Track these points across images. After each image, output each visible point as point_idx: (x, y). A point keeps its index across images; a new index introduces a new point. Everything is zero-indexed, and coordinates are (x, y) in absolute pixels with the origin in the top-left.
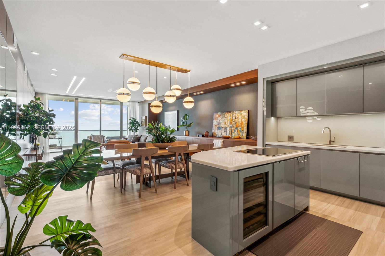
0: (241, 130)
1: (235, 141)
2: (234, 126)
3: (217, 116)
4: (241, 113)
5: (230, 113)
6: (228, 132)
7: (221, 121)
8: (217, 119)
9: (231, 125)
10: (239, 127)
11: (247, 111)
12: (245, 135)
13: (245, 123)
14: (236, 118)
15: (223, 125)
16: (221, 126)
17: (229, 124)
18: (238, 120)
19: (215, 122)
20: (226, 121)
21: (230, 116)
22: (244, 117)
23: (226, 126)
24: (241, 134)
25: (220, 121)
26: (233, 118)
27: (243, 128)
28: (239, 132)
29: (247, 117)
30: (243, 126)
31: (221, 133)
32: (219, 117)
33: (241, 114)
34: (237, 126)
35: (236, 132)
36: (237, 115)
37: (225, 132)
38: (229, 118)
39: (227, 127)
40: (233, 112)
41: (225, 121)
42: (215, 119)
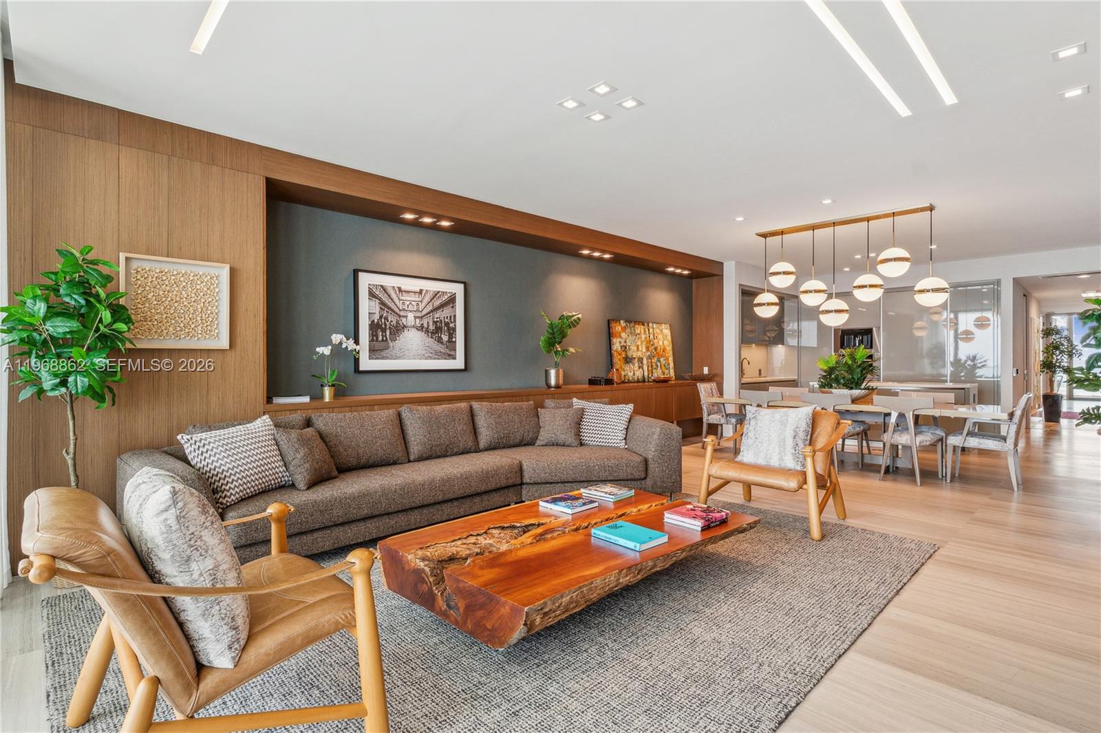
0: (665, 363)
3: (620, 328)
4: (661, 328)
5: (643, 325)
6: (645, 368)
7: (628, 344)
8: (620, 336)
9: (649, 353)
10: (661, 356)
11: (669, 327)
12: (672, 373)
13: (669, 349)
14: (654, 339)
15: (634, 351)
16: (630, 354)
17: (644, 350)
18: (659, 342)
19: (616, 345)
20: (639, 343)
21: (645, 332)
22: (666, 336)
23: (639, 354)
24: (666, 372)
25: (628, 341)
27: (668, 360)
28: (663, 368)
29: (669, 338)
30: (667, 354)
31: (633, 372)
32: (624, 331)
33: (660, 330)
34: (658, 355)
35: (659, 368)
36: (655, 331)
37: (639, 368)
38: (643, 337)
39: (641, 356)
40: (649, 325)
41: (637, 344)
42: (616, 337)
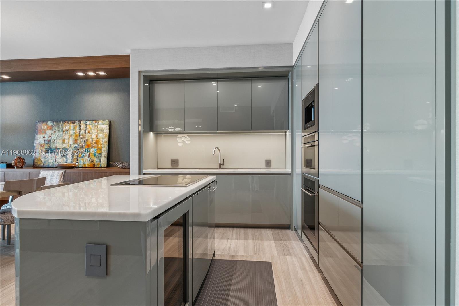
0: (97, 152)
1: (85, 171)
2: (82, 146)
3: (46, 127)
4: (96, 124)
5: (74, 122)
6: (70, 157)
7: (53, 137)
8: (45, 133)
9: (77, 145)
10: (92, 147)
11: (108, 122)
12: (104, 161)
13: (103, 141)
14: (86, 133)
15: (58, 144)
16: (53, 146)
17: (71, 142)
18: (91, 136)
19: (40, 139)
20: (66, 137)
21: (75, 128)
22: (102, 130)
23: (65, 146)
24: (96, 160)
25: (53, 136)
26: (81, 133)
27: (101, 150)
28: (92, 157)
29: (106, 131)
30: (100, 145)
31: (54, 160)
32: (50, 129)
33: (95, 126)
34: (88, 146)
35: (87, 157)
36: (88, 127)
37: (63, 156)
38: (72, 132)
39: (67, 147)
40: (80, 122)
41: (64, 138)
42: (41, 133)
